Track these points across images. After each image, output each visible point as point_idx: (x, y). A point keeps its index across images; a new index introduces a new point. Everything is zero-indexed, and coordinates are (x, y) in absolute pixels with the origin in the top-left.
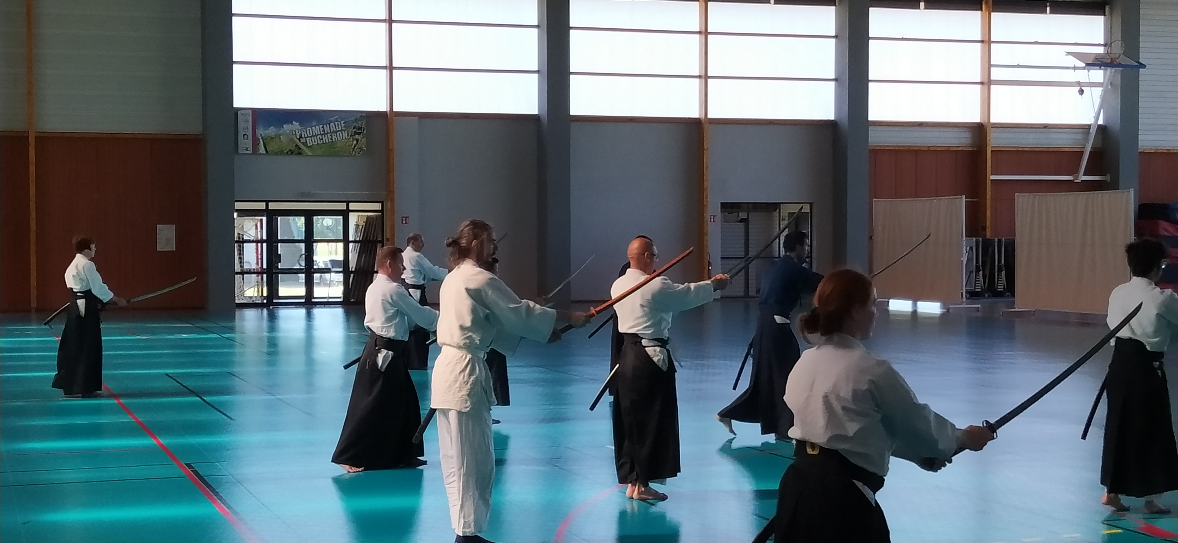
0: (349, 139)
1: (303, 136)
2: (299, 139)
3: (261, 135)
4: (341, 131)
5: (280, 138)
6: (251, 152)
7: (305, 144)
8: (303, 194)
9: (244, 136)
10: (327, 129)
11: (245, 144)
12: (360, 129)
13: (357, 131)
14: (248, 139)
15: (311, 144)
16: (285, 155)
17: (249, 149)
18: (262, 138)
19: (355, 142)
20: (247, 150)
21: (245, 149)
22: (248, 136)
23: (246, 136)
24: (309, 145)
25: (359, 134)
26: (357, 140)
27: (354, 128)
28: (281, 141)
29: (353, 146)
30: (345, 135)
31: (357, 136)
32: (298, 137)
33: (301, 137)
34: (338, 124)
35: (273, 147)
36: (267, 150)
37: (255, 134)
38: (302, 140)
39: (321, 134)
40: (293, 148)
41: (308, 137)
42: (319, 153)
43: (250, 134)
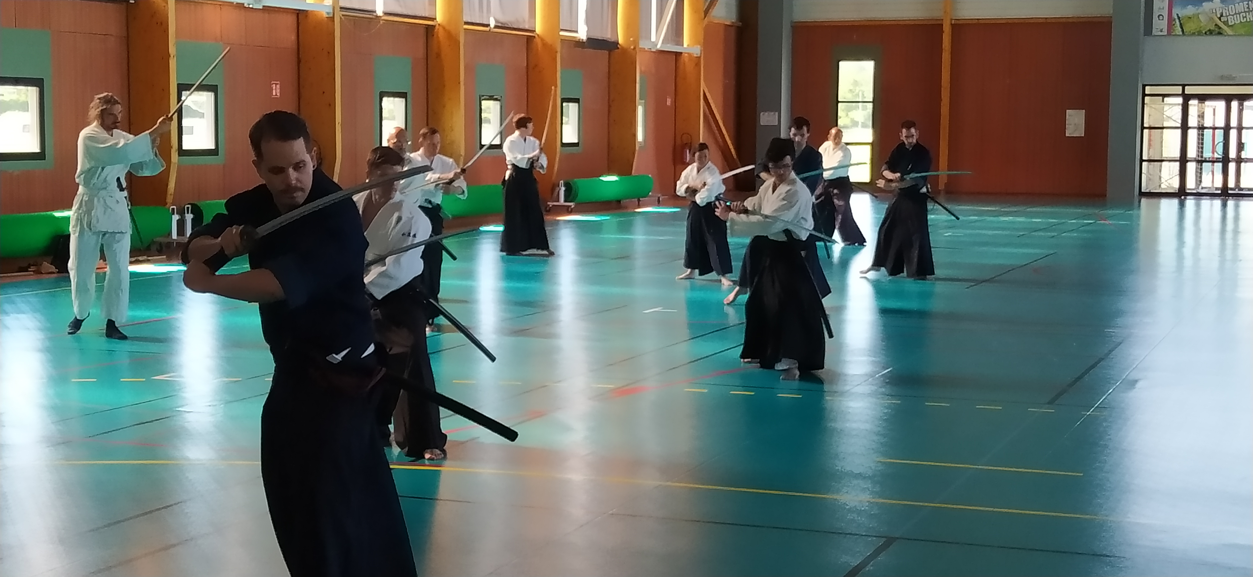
1: (1224, 15)
2: (1220, 20)
3: (1177, 15)
5: (1199, 18)
6: (1166, 33)
7: (1226, 23)
8: (1222, 77)
9: (1159, 17)
11: (1160, 25)
14: (1163, 20)
15: (1233, 23)
16: (1203, 36)
17: (1163, 31)
18: (1179, 18)
20: (1161, 31)
21: (1159, 30)
22: (1163, 16)
23: (1161, 17)
24: (1230, 24)
28: (1200, 20)
32: (1219, 16)
33: (1222, 15)
35: (1190, 27)
36: (1183, 31)
37: (1172, 15)
38: (1223, 19)
39: (1245, 12)
40: (1212, 28)
41: (1230, 15)
42: (1242, 31)
43: (1165, 14)
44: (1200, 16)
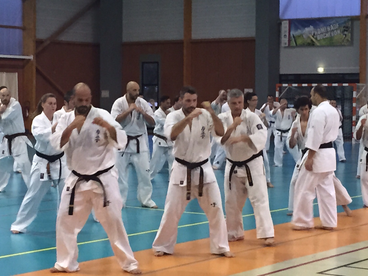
0: (340, 34)
1: (315, 34)
2: (314, 37)
3: (293, 34)
4: (336, 29)
5: (303, 36)
7: (316, 39)
9: (284, 36)
10: (329, 29)
11: (284, 40)
12: (347, 27)
13: (346, 29)
14: (286, 37)
15: (319, 39)
16: (306, 46)
17: (286, 44)
18: (294, 37)
19: (344, 36)
21: (284, 44)
24: (318, 39)
25: (347, 31)
26: (346, 35)
27: (344, 27)
28: (304, 38)
29: (343, 39)
30: (339, 32)
31: (346, 33)
32: (313, 35)
33: (314, 34)
34: (335, 26)
35: (299, 41)
36: (296, 44)
37: (290, 35)
38: (315, 37)
39: (325, 33)
40: (309, 41)
41: (318, 34)
42: (324, 43)
43: (287, 35)
44: (304, 36)
